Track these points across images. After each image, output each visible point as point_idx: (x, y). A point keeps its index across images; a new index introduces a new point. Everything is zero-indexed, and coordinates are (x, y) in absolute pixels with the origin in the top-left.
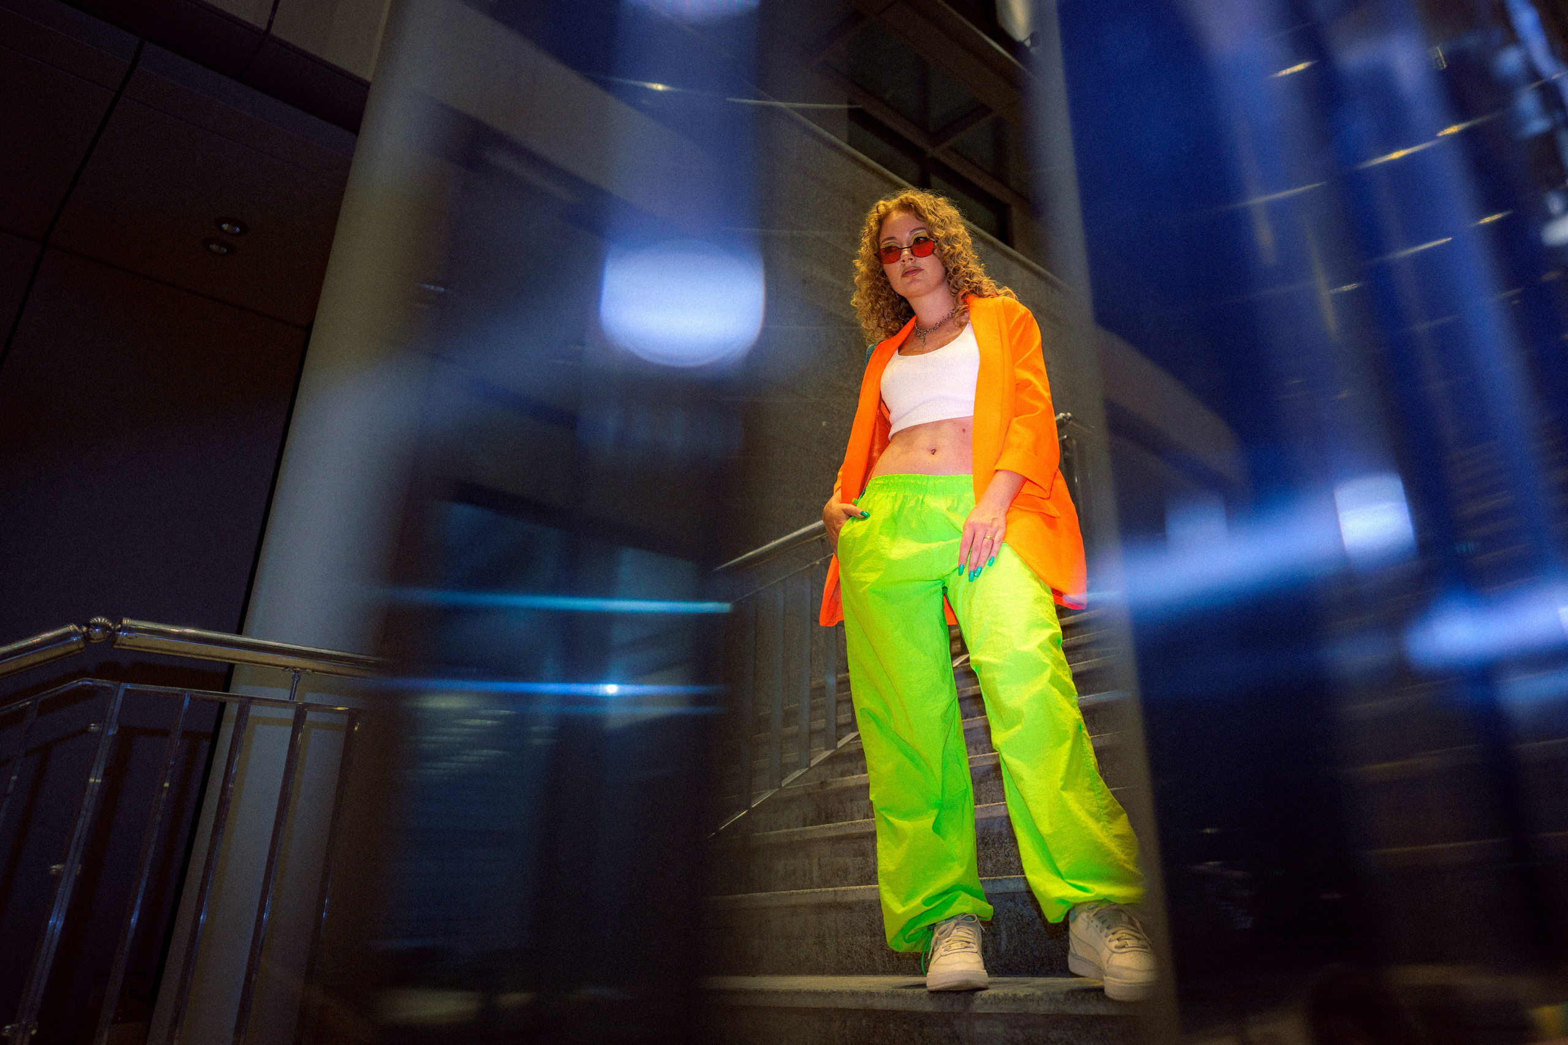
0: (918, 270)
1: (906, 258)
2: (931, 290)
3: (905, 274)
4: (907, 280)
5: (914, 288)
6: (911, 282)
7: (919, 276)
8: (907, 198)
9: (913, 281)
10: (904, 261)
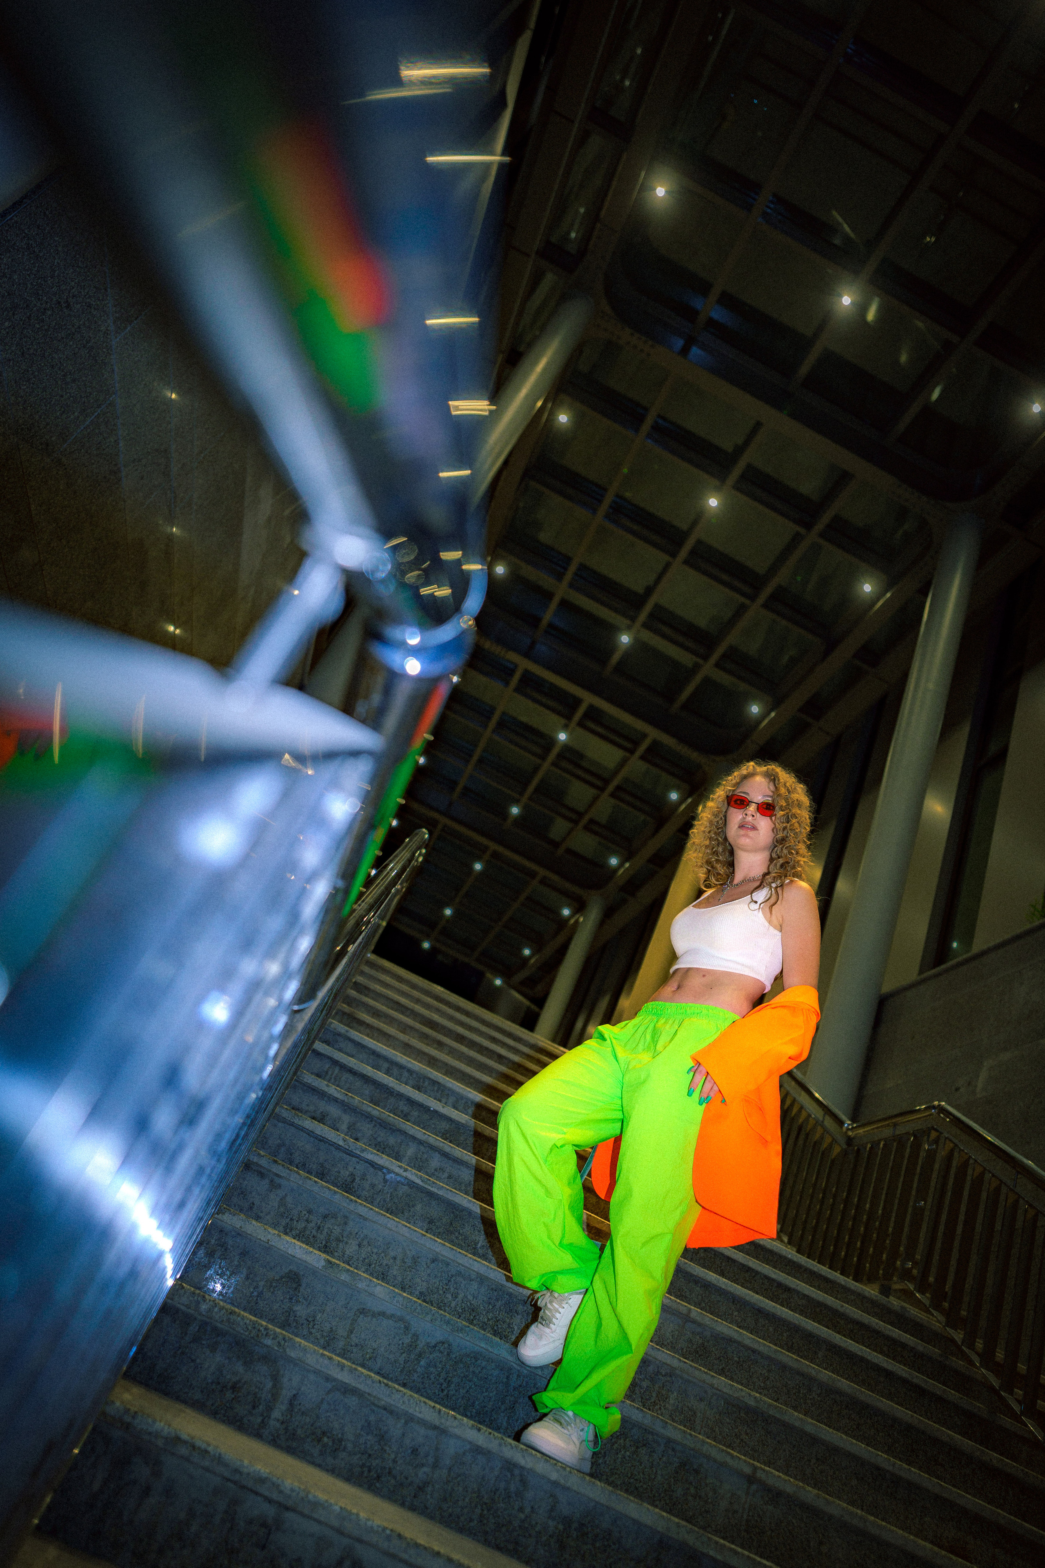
0: (754, 828)
1: (749, 813)
2: (755, 850)
3: (741, 826)
4: (742, 832)
5: (744, 841)
6: (743, 835)
7: (751, 833)
8: (773, 769)
9: (746, 836)
10: (746, 815)
